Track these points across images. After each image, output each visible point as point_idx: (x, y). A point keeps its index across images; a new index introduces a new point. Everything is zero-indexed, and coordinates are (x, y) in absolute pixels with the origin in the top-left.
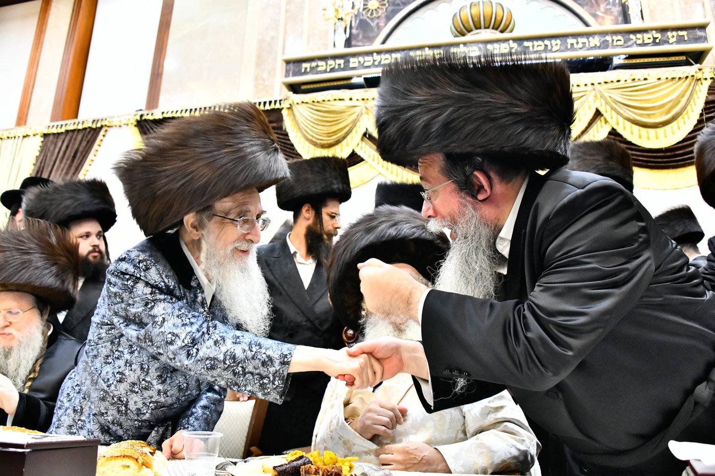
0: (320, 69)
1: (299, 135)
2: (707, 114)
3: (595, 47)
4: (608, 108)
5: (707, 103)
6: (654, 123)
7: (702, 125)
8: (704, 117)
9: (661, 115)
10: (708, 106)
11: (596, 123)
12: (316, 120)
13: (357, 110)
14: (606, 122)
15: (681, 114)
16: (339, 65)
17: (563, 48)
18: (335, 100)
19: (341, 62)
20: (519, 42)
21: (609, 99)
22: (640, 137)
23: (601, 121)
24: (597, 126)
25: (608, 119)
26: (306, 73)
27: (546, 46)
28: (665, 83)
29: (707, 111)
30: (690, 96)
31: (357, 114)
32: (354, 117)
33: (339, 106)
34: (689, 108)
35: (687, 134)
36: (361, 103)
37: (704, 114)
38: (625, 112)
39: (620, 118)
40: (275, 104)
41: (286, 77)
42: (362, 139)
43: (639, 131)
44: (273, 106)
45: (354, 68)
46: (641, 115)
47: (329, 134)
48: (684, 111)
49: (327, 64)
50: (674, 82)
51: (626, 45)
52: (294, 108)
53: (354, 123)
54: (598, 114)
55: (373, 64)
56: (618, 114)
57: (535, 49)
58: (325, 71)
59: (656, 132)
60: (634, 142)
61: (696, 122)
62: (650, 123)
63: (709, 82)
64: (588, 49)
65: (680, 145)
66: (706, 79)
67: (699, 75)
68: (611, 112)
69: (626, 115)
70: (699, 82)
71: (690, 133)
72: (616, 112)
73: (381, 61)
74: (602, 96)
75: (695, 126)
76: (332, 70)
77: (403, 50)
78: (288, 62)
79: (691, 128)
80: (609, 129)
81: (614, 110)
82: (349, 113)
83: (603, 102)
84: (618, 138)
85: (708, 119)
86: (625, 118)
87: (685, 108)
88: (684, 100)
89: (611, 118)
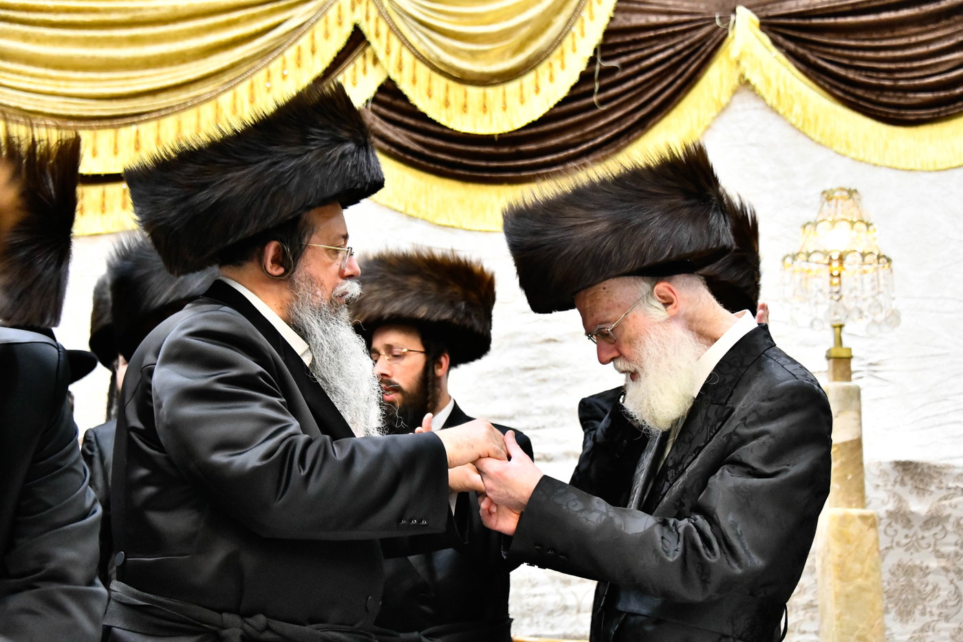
2: (605, 59)
4: (384, 28)
5: (608, 33)
6: (482, 74)
7: (588, 88)
8: (597, 68)
9: (502, 56)
10: (611, 41)
11: (353, 61)
14: (376, 61)
15: (548, 56)
22: (447, 104)
23: (365, 56)
24: (355, 69)
25: (381, 56)
29: (607, 54)
30: (573, 14)
34: (567, 42)
35: (552, 105)
37: (599, 60)
38: (420, 40)
39: (406, 54)
43: (447, 88)
46: (455, 52)
48: (555, 48)
54: (357, 40)
56: (403, 44)
59: (485, 96)
61: (575, 78)
62: (473, 73)
65: (534, 130)
68: (388, 38)
69: (420, 48)
71: (559, 104)
72: (399, 38)
75: (573, 88)
79: (563, 92)
80: (380, 79)
81: (396, 34)
83: (373, 12)
84: (399, 103)
85: (606, 72)
86: (419, 57)
87: (557, 42)
88: (560, 22)
89: (388, 53)
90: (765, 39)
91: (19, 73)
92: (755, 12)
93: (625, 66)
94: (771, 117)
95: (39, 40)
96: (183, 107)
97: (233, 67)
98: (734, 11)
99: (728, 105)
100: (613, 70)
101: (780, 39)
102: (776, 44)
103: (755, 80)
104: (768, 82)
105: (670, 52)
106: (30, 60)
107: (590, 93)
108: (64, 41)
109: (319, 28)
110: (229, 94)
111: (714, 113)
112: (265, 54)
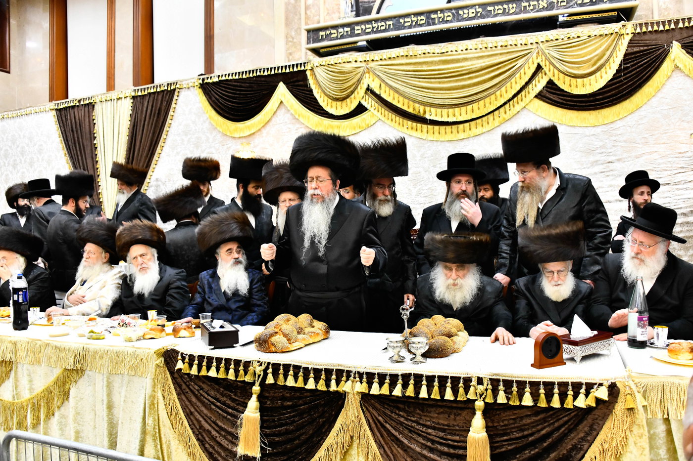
0: (333, 36)
1: (320, 91)
2: (625, 64)
3: (544, 9)
4: (548, 63)
5: (626, 55)
6: (582, 74)
7: (619, 75)
8: (622, 68)
9: (588, 68)
10: (626, 58)
11: (538, 75)
12: (331, 79)
13: (361, 70)
14: (545, 74)
15: (605, 65)
16: (347, 32)
17: (517, 10)
18: (344, 62)
19: (348, 29)
20: (483, 7)
21: (548, 55)
22: (570, 86)
23: (542, 73)
24: (538, 78)
25: (547, 72)
26: (322, 40)
27: (505, 9)
28: (594, 39)
29: (626, 62)
30: (613, 50)
31: (361, 73)
32: (359, 75)
33: (348, 67)
34: (611, 60)
35: (607, 82)
36: (363, 64)
37: (623, 65)
38: (560, 66)
39: (555, 70)
40: (301, 67)
41: (308, 43)
42: (366, 93)
43: (570, 80)
44: (299, 68)
45: (358, 35)
46: (572, 68)
47: (343, 90)
48: (607, 62)
49: (337, 32)
50: (602, 37)
51: (569, 5)
52: (315, 70)
53: (359, 81)
54: (539, 68)
55: (372, 30)
57: (496, 13)
58: (337, 38)
59: (583, 81)
60: (565, 90)
61: (615, 72)
62: (579, 74)
63: (630, 36)
64: (538, 11)
65: (601, 91)
66: (628, 34)
67: (623, 31)
68: (549, 66)
69: (560, 68)
70: (622, 37)
71: (609, 81)
72: (553, 66)
73: (378, 28)
74: (544, 53)
75: (614, 75)
76: (342, 37)
77: (395, 17)
78: (309, 31)
79: (611, 77)
80: (547, 80)
82: (355, 73)
83: (544, 58)
84: (554, 87)
85: (625, 69)
86: (560, 71)
87: (608, 60)
88: (608, 53)
89: (550, 71)
90: (684, 51)
91: (438, 93)
92: (679, 42)
93: (632, 66)
94: (687, 78)
95: (444, 83)
96: (486, 97)
97: (500, 82)
98: (672, 43)
99: (671, 76)
100: (629, 67)
101: (689, 50)
102: (688, 52)
103: (681, 66)
104: (685, 66)
105: (649, 59)
106: (441, 89)
107: (620, 77)
108: (450, 82)
109: (526, 66)
110: (499, 91)
111: (666, 79)
112: (510, 76)
